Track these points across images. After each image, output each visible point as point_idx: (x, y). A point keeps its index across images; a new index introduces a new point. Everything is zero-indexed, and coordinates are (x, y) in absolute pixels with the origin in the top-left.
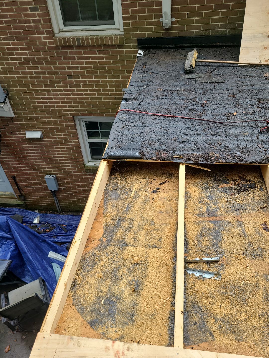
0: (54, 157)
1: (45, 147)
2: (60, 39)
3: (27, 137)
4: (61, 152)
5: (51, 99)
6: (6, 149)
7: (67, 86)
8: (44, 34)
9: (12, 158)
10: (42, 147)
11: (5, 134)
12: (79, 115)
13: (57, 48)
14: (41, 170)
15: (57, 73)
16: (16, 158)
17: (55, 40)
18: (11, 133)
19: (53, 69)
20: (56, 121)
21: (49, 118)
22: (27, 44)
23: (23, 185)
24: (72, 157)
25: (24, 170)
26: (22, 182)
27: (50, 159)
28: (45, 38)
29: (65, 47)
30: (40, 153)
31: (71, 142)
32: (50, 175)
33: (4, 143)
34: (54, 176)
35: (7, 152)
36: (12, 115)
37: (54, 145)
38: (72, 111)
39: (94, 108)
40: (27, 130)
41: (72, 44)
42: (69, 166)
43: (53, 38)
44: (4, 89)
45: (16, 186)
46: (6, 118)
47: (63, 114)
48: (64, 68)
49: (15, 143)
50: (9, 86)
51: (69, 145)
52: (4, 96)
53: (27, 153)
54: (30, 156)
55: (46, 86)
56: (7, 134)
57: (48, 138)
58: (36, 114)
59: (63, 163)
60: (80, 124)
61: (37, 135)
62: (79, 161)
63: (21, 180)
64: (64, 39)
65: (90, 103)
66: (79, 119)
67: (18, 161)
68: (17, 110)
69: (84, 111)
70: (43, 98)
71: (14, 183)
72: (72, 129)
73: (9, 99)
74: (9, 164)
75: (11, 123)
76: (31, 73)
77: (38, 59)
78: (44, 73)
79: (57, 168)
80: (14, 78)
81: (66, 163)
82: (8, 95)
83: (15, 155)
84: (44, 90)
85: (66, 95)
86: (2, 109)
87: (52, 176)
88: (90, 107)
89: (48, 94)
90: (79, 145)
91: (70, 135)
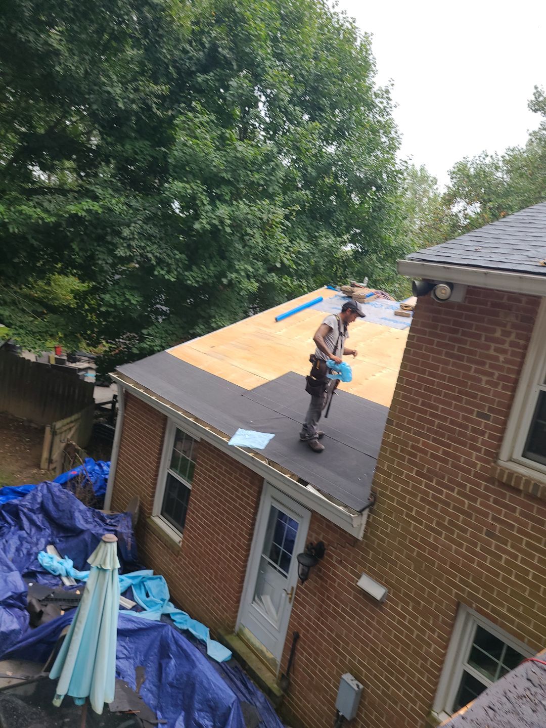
0: (382, 649)
1: (378, 622)
2: (502, 471)
3: (359, 584)
4: (399, 651)
5: (436, 548)
6: (316, 582)
7: (475, 545)
8: (480, 452)
9: (315, 602)
10: (373, 618)
11: (331, 557)
12: (471, 607)
13: (491, 480)
14: (345, 657)
15: (470, 515)
16: (321, 606)
17: (494, 469)
18: (340, 562)
19: (466, 506)
20: (423, 590)
21: (414, 576)
22: (445, 452)
23: (301, 661)
24: (413, 676)
25: (320, 635)
26: (302, 654)
27: (372, 649)
28: (478, 458)
29: (506, 486)
30: (362, 626)
31: (429, 645)
32: (353, 678)
33: (320, 570)
34: (361, 686)
35: (315, 587)
36: (360, 537)
37: (395, 628)
38: (463, 590)
39: (510, 613)
40: (366, 572)
41: (521, 488)
42: (399, 689)
43: (493, 464)
44: (372, 494)
45: (290, 653)
46: (348, 535)
47: (441, 586)
48: (486, 515)
49: (334, 581)
50: (383, 494)
51: (421, 648)
52: (366, 503)
53: (343, 610)
54: (344, 618)
55: (438, 524)
56: (334, 559)
57: (392, 608)
58: (397, 557)
59: (392, 674)
60: (466, 624)
61: (377, 591)
62: (425, 694)
63: (304, 649)
64: (511, 474)
65: (507, 599)
66: (468, 615)
67: (321, 614)
68: (372, 533)
69: (487, 605)
70: (422, 540)
71: (291, 646)
72: (444, 622)
73: (371, 511)
74: (304, 607)
75: (350, 547)
76: (427, 494)
77: (450, 480)
78: (448, 505)
79: (375, 676)
80: (397, 487)
81: (397, 679)
82: (372, 504)
83: (323, 601)
84: (433, 529)
85: (465, 556)
86: (350, 520)
87: (357, 682)
88: (502, 606)
89: (435, 539)
90: (442, 662)
91: (433, 631)
